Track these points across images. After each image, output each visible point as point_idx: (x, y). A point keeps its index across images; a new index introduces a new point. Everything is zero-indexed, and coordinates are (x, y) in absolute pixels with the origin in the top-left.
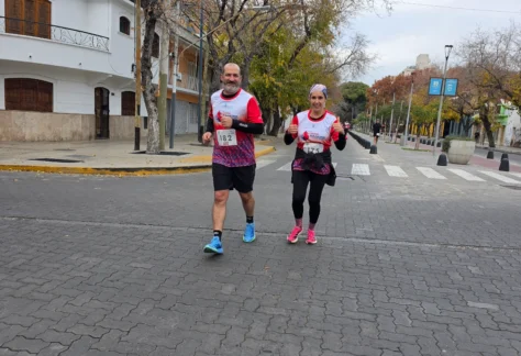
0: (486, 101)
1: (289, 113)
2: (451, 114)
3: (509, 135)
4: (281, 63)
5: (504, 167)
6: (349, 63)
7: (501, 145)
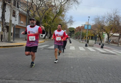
0: (100, 32)
2: (92, 35)
3: (105, 40)
4: (50, 20)
5: (102, 47)
6: (69, 22)
7: (104, 42)
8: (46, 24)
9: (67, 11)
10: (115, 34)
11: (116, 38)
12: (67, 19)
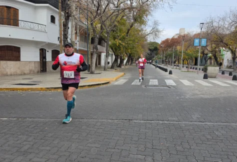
1: (126, 57)
3: (225, 63)
6: (152, 33)
7: (223, 68)
8: (118, 42)
12: (147, 27)
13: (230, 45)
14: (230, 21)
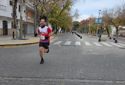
0: (107, 25)
1: (60, 28)
2: (99, 28)
3: (113, 33)
4: (57, 15)
5: (116, 42)
6: (75, 16)
7: (111, 36)
8: (53, 19)
9: (73, 4)
10: (124, 27)
11: (124, 31)
12: (72, 13)
13: (115, 24)
14: (116, 11)
